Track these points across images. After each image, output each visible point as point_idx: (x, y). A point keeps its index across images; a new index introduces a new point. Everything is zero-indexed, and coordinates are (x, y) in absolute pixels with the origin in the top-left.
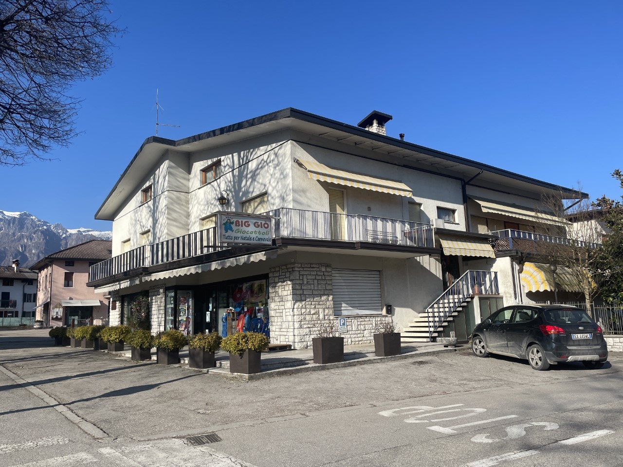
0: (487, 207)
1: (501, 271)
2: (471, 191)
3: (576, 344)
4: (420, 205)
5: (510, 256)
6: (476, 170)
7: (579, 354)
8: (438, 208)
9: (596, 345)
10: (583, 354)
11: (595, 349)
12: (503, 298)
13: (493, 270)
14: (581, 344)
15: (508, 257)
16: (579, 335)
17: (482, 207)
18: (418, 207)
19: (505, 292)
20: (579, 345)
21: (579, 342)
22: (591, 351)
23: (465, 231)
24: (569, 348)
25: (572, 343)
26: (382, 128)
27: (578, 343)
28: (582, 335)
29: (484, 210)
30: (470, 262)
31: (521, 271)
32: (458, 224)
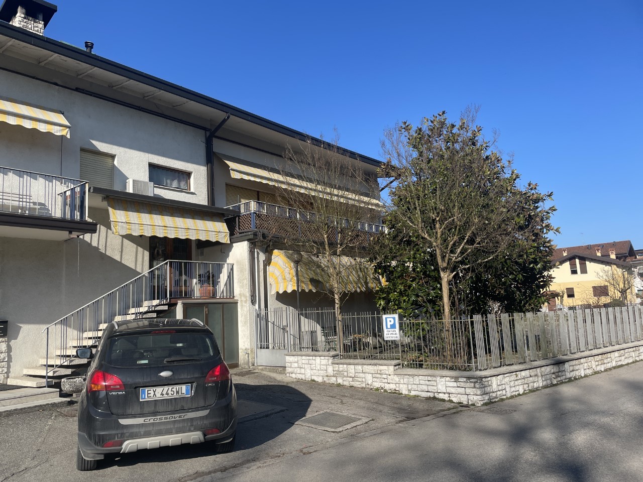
0: (238, 171)
1: (237, 262)
2: (219, 147)
3: (146, 410)
4: (113, 157)
5: (248, 240)
6: (220, 115)
7: (148, 434)
8: (152, 166)
9: (197, 409)
10: (159, 433)
11: (192, 420)
12: (237, 303)
13: (230, 260)
14: (160, 408)
15: (246, 242)
16: (159, 390)
17: (232, 170)
18: (110, 160)
19: (240, 294)
20: (155, 413)
21: (156, 407)
22: (181, 425)
23: (207, 205)
24: (123, 422)
25: (137, 410)
26: (35, 22)
27: (152, 409)
28: (166, 388)
29: (235, 175)
30: (206, 250)
31: (268, 262)
32: (193, 193)
